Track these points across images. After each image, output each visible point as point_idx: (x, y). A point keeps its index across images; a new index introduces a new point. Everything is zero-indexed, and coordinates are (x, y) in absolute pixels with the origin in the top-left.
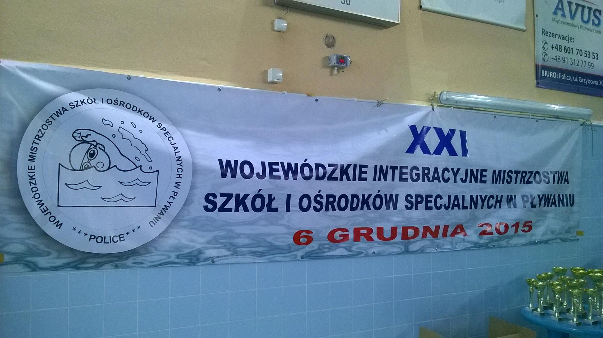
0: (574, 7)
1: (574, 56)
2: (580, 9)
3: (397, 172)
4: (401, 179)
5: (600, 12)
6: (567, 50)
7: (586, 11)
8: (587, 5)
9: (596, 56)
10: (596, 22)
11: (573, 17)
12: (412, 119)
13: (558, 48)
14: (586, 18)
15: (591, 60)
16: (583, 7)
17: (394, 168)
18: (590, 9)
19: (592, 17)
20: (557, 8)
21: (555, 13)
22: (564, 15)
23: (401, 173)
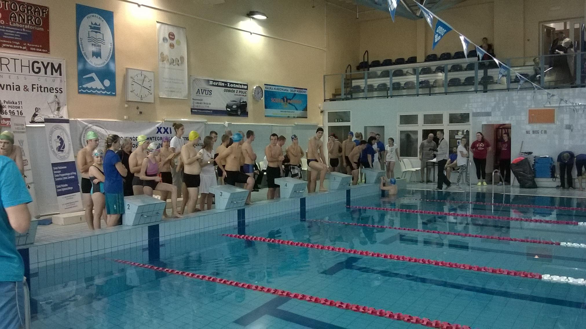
0: (203, 91)
1: (203, 105)
2: (205, 91)
3: (154, 138)
4: (155, 140)
5: (211, 91)
6: (200, 103)
7: (207, 91)
8: (207, 89)
9: (210, 104)
10: (210, 94)
11: (202, 93)
12: (157, 125)
13: (198, 103)
14: (207, 93)
15: (208, 105)
16: (206, 90)
17: (153, 137)
18: (208, 90)
19: (209, 93)
20: (198, 92)
21: (197, 93)
22: (199, 94)
23: (155, 139)
